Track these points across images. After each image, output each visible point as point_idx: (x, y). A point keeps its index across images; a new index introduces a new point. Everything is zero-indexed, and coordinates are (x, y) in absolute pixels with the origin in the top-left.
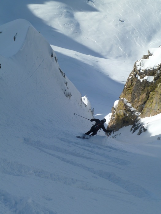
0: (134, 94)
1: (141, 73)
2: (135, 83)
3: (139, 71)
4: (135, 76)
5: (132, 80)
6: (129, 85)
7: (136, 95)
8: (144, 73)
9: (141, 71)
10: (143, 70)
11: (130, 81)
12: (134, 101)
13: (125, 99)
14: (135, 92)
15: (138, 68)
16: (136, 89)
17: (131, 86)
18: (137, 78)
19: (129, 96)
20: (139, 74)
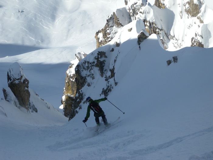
0: (72, 89)
1: (72, 76)
2: (70, 83)
3: (70, 76)
4: (69, 79)
5: (68, 82)
6: (67, 85)
7: (73, 89)
8: (74, 76)
9: (71, 76)
10: (72, 75)
11: (67, 83)
12: (74, 93)
13: (68, 94)
14: (73, 88)
15: (69, 75)
16: (72, 86)
17: (69, 86)
18: (71, 80)
19: (70, 91)
20: (71, 78)
